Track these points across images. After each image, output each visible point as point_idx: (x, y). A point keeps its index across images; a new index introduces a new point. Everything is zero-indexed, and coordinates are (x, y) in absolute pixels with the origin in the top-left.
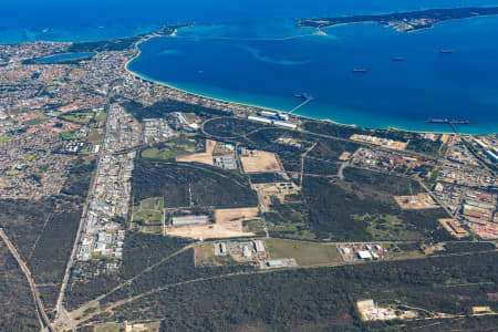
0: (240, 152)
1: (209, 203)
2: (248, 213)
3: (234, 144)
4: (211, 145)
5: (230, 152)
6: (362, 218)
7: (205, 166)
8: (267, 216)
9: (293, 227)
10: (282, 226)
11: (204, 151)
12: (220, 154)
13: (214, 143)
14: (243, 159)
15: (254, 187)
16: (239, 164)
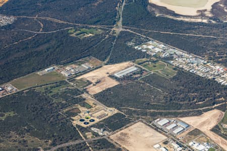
6: (6, 115)
9: (55, 91)
10: (63, 89)
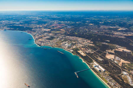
0: (113, 60)
1: (123, 53)
2: (117, 50)
3: (114, 62)
4: (120, 64)
5: (116, 60)
7: (123, 59)
8: (114, 49)
11: (123, 63)
12: (118, 61)
13: (119, 65)
14: (114, 58)
15: (114, 53)
16: (115, 57)
